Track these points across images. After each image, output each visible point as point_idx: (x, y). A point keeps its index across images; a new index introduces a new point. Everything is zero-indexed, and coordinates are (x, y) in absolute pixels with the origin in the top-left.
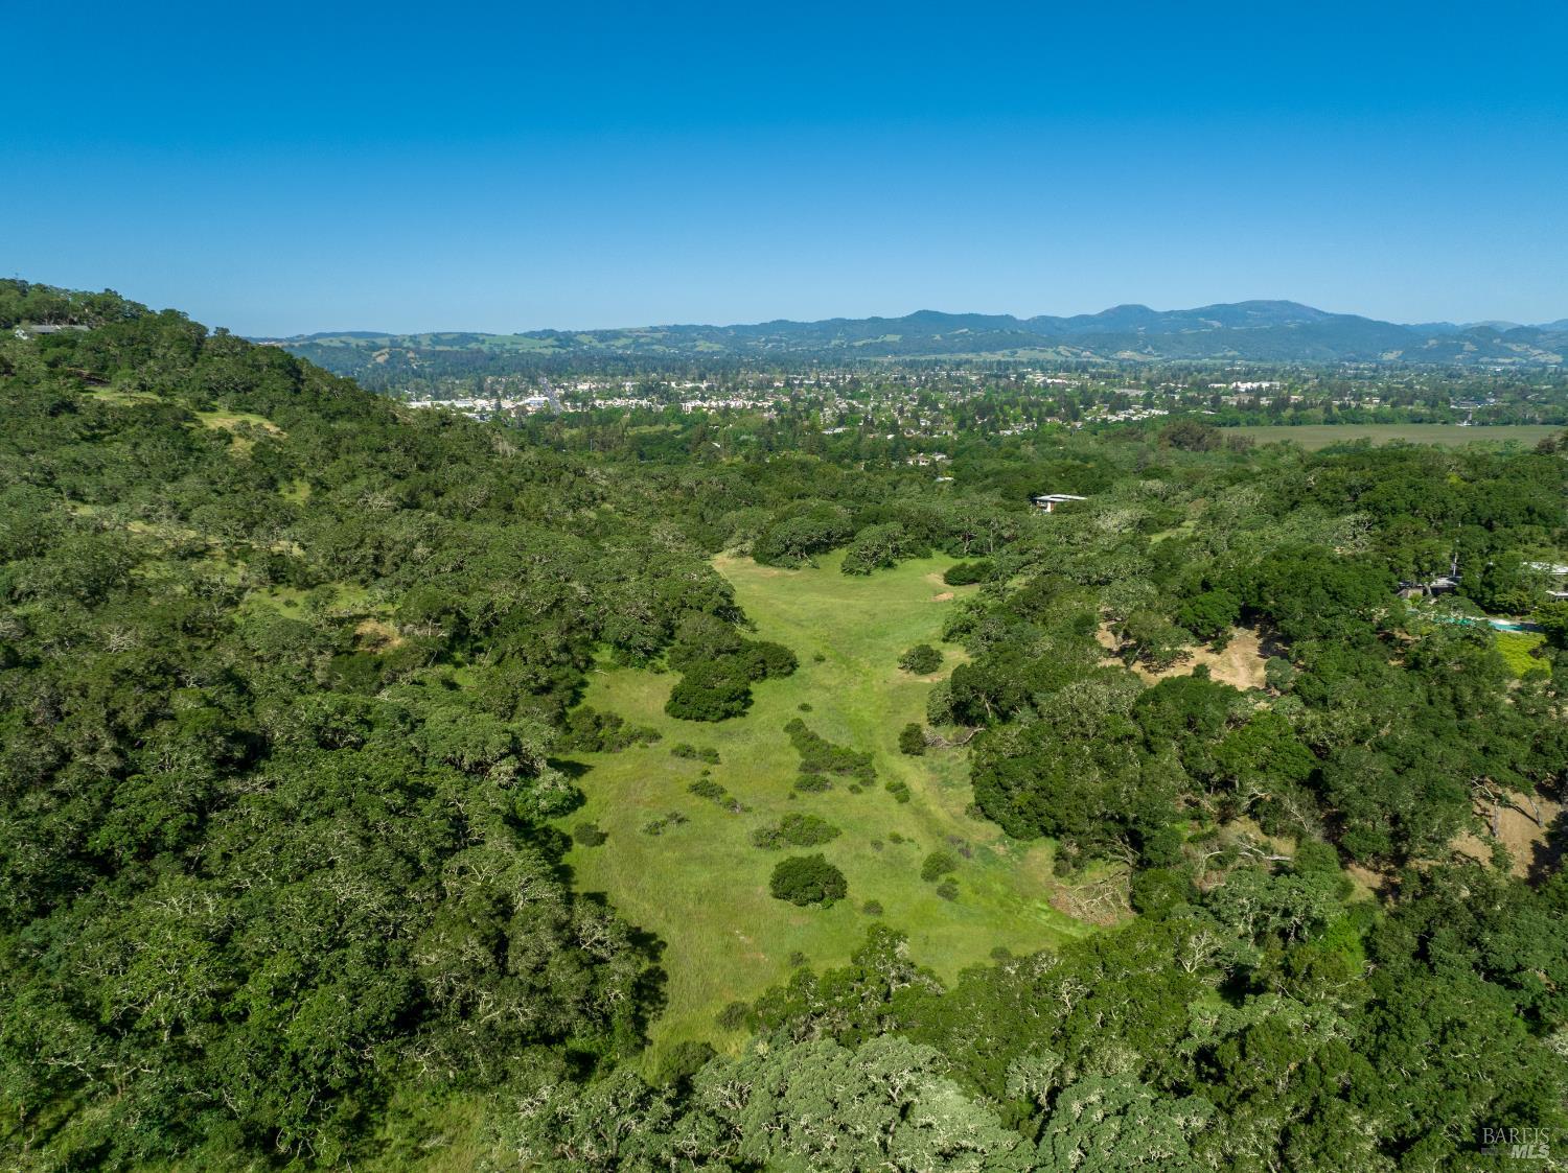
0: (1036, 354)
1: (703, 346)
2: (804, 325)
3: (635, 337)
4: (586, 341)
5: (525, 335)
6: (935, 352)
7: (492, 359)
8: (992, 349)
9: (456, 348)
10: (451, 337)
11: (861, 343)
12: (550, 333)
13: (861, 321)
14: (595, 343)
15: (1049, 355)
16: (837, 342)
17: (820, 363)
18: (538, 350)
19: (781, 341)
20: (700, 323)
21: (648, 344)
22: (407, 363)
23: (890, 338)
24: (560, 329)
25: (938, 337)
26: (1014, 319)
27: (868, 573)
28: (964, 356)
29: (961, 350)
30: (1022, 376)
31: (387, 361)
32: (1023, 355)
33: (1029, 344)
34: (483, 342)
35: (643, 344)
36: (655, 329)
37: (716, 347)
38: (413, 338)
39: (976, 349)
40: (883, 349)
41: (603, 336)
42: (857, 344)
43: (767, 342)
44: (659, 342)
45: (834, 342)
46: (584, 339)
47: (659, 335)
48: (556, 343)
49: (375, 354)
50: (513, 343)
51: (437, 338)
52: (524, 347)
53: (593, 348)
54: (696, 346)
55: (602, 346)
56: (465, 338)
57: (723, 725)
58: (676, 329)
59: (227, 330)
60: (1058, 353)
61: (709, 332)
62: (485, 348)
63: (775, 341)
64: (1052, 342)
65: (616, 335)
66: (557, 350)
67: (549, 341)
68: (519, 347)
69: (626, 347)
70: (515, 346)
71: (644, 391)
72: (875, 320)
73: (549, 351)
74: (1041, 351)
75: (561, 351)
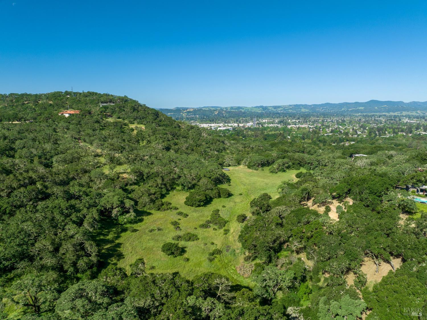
0: (408, 113)
1: (303, 110)
2: (335, 104)
3: (284, 108)
4: (271, 109)
5: (255, 107)
6: (375, 112)
7: (244, 113)
8: (394, 112)
9: (236, 111)
10: (235, 108)
11: (351, 109)
12: (262, 107)
13: (353, 103)
14: (273, 109)
15: (414, 114)
16: (344, 109)
17: (336, 115)
18: (257, 111)
19: (327, 109)
20: (304, 104)
21: (287, 109)
22: (222, 114)
23: (360, 108)
24: (264, 105)
25: (376, 108)
26: (403, 103)
27: (277, 173)
28: (384, 113)
29: (383, 112)
30: (400, 120)
31: (217, 114)
32: (404, 113)
33: (408, 110)
34: (243, 109)
35: (286, 109)
36: (290, 106)
37: (307, 111)
38: (226, 108)
39: (388, 111)
40: (358, 111)
41: (275, 107)
42: (349, 110)
43: (322, 109)
44: (291, 109)
45: (343, 109)
46: (270, 108)
47: (291, 107)
48: (262, 109)
49: (215, 112)
51: (232, 108)
52: (254, 110)
53: (272, 111)
54: (301, 110)
55: (275, 110)
56: (239, 108)
57: (198, 208)
58: (296, 105)
60: (417, 113)
61: (305, 106)
62: (243, 111)
63: (324, 109)
64: (415, 109)
65: (279, 107)
67: (261, 109)
69: (281, 110)
70: (251, 110)
71: (280, 122)
72: (356, 103)
73: (260, 111)
74: (411, 112)
75: (264, 111)
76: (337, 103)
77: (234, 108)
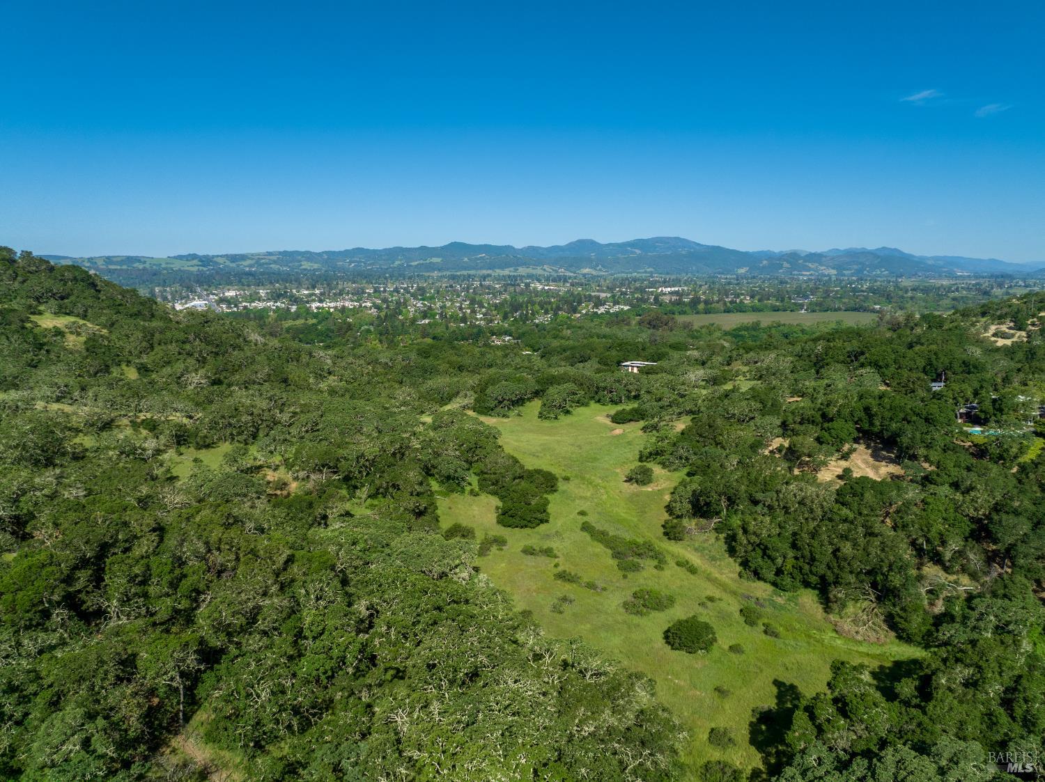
0: (530, 271)
1: (306, 265)
2: (374, 251)
3: (258, 259)
4: (222, 262)
5: (175, 257)
6: (465, 269)
7: (155, 274)
8: (502, 268)
9: (125, 267)
10: (119, 259)
11: (416, 263)
12: (194, 257)
13: (415, 249)
14: (228, 263)
15: (539, 271)
16: (399, 262)
17: (390, 276)
18: (187, 268)
19: (361, 262)
20: (303, 250)
21: (266, 264)
23: (435, 260)
24: (201, 253)
25: (466, 259)
26: (513, 248)
28: (485, 272)
29: (481, 268)
30: (527, 285)
32: (522, 271)
33: (525, 264)
34: (145, 262)
35: (263, 264)
36: (270, 254)
37: (316, 266)
38: (90, 260)
39: (492, 267)
40: (432, 267)
41: (234, 258)
42: (413, 264)
43: (351, 262)
44: (275, 262)
45: (397, 263)
46: (220, 260)
47: (275, 258)
48: (200, 263)
50: (167, 263)
51: (108, 260)
52: (177, 265)
53: (228, 266)
54: (301, 265)
55: (233, 265)
56: (130, 260)
58: (285, 253)
59: (31, 253)
60: (545, 270)
61: (309, 256)
62: (147, 265)
63: (356, 262)
64: (539, 263)
65: (243, 257)
66: (201, 268)
67: (195, 262)
68: (172, 266)
69: (251, 266)
70: (169, 266)
71: (276, 296)
72: (423, 248)
73: (195, 269)
74: (533, 269)
75: (205, 269)
76: (381, 248)
77: (115, 259)
